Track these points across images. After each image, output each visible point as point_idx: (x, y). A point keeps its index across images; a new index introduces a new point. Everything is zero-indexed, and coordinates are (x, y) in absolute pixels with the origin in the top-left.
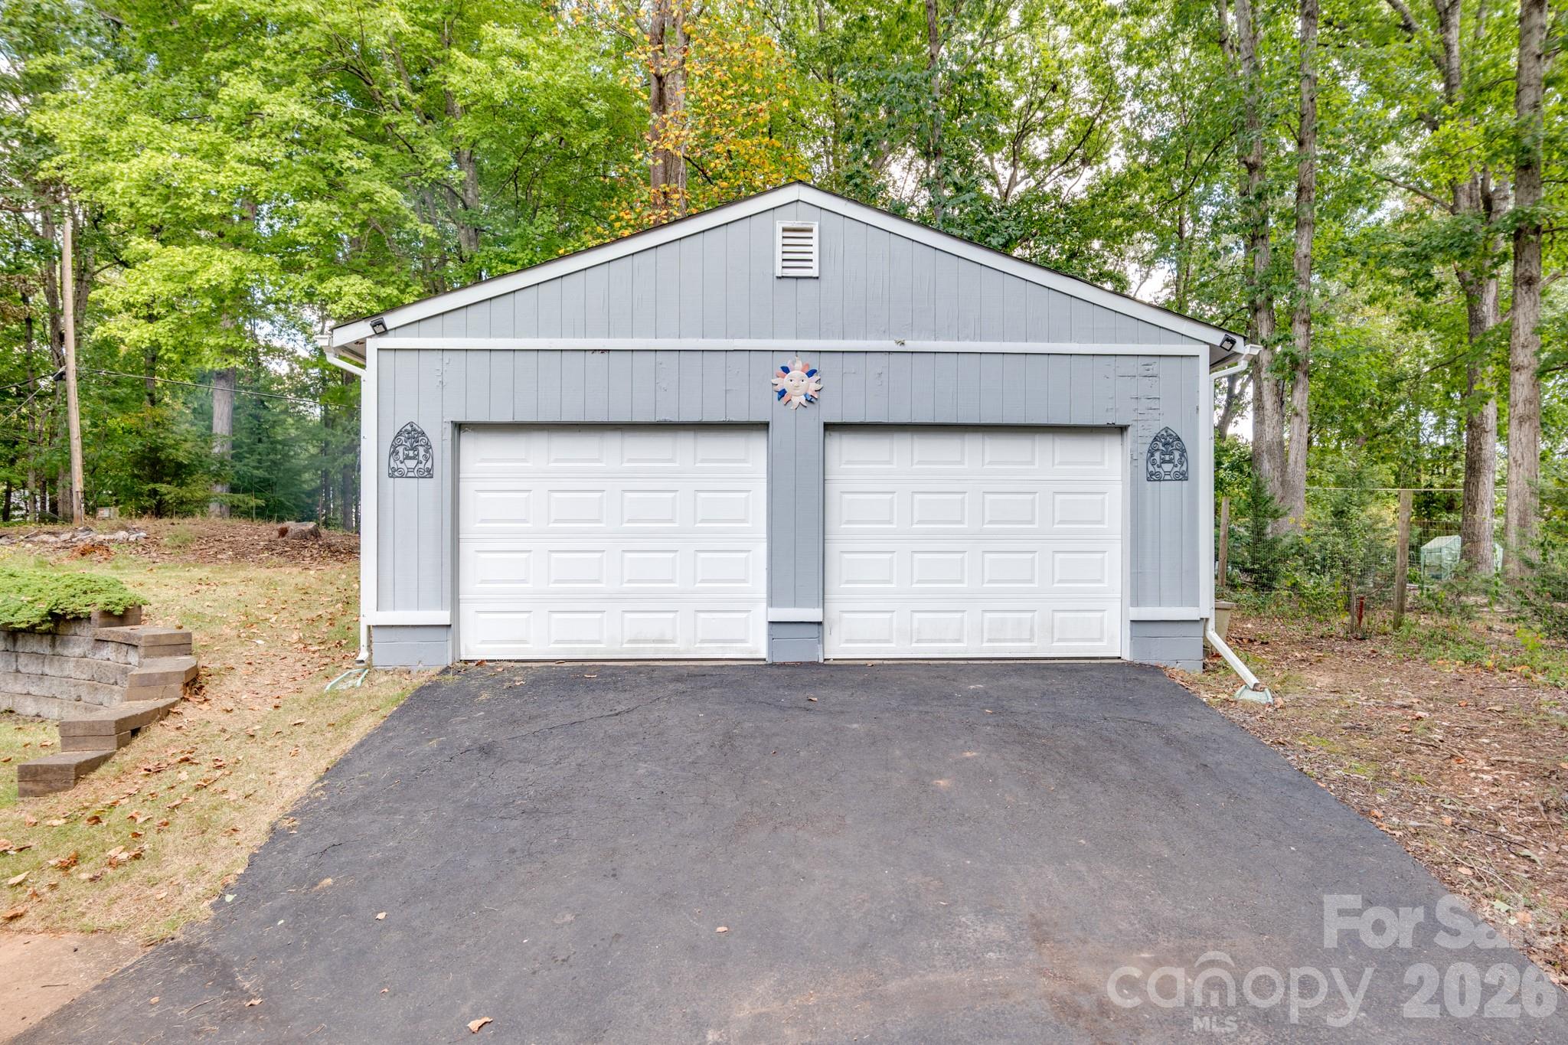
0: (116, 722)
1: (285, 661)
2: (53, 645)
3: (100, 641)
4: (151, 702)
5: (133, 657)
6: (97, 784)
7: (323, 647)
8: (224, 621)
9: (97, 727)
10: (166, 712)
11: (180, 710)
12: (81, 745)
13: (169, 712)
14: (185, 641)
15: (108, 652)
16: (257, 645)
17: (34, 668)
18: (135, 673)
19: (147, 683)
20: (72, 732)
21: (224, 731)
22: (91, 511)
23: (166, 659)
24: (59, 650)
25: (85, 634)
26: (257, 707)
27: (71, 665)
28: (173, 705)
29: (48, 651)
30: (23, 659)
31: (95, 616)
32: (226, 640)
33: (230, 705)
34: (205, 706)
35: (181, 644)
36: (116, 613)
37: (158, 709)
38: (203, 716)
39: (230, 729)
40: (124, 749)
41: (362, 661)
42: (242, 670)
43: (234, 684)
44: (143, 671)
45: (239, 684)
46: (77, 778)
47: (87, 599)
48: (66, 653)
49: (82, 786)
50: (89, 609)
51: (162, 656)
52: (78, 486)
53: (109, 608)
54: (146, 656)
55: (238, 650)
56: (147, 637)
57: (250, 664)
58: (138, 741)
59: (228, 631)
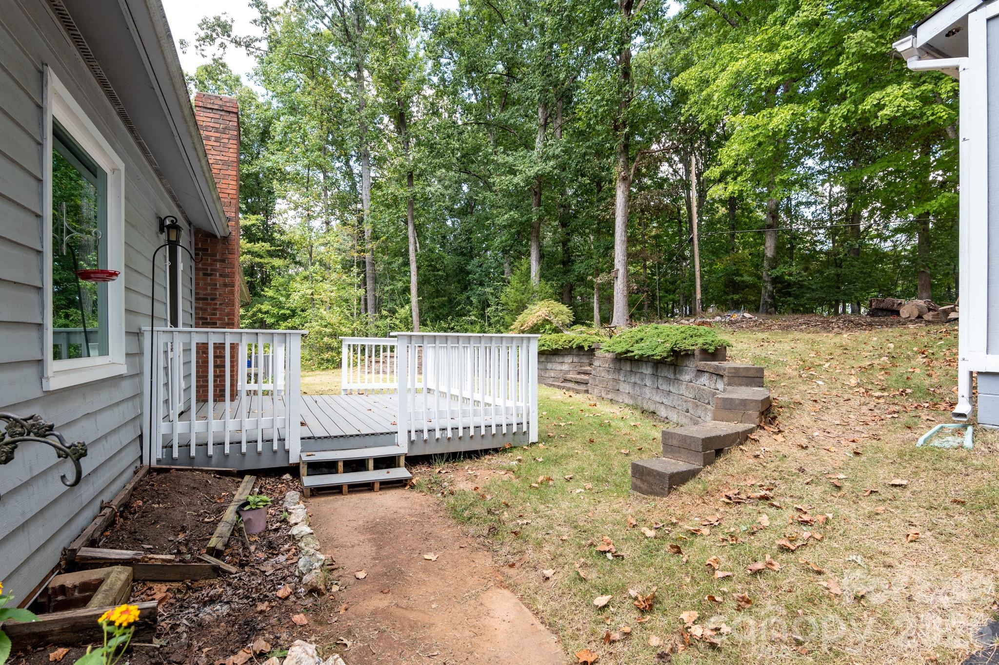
0: (703, 440)
1: (849, 403)
2: (675, 373)
3: (700, 372)
4: (732, 424)
5: (720, 385)
6: (686, 499)
7: (886, 394)
8: (785, 364)
9: (688, 441)
10: (743, 437)
11: (756, 437)
12: (676, 455)
13: (747, 438)
14: (758, 375)
15: (704, 379)
16: (818, 385)
17: (664, 387)
18: (720, 396)
19: (728, 408)
20: (670, 442)
21: (802, 470)
22: (704, 309)
23: (744, 388)
24: (678, 376)
25: (692, 365)
26: (833, 449)
27: (684, 387)
28: (751, 431)
29: (672, 377)
30: (660, 381)
31: (697, 353)
32: (790, 378)
33: (804, 441)
34: (779, 437)
35: (754, 377)
36: (710, 351)
37: (738, 433)
38: (779, 448)
39: (808, 470)
40: (709, 468)
41: (963, 415)
42: (808, 406)
43: (804, 418)
44: (726, 396)
45: (808, 419)
46: (670, 488)
47: (691, 341)
48: (681, 378)
49: (673, 496)
50: (693, 347)
51: (741, 385)
52: (699, 296)
53: (705, 347)
54: (729, 384)
55: (802, 387)
56: (730, 368)
57: (815, 401)
58: (720, 462)
59: (790, 371)
